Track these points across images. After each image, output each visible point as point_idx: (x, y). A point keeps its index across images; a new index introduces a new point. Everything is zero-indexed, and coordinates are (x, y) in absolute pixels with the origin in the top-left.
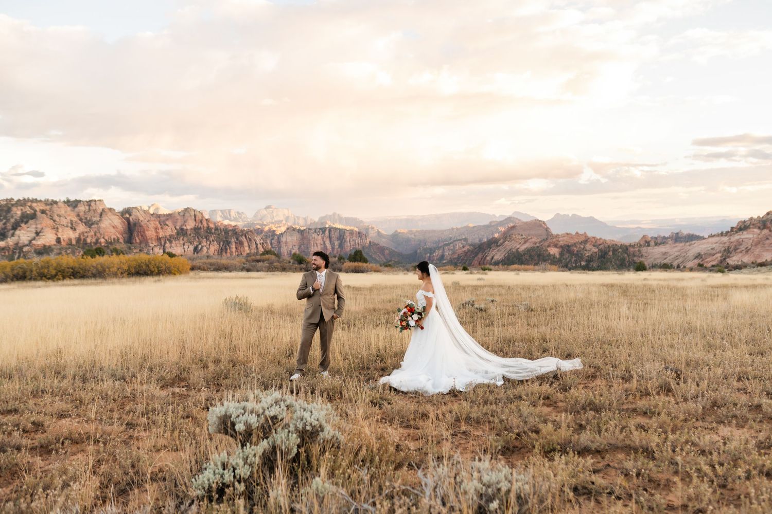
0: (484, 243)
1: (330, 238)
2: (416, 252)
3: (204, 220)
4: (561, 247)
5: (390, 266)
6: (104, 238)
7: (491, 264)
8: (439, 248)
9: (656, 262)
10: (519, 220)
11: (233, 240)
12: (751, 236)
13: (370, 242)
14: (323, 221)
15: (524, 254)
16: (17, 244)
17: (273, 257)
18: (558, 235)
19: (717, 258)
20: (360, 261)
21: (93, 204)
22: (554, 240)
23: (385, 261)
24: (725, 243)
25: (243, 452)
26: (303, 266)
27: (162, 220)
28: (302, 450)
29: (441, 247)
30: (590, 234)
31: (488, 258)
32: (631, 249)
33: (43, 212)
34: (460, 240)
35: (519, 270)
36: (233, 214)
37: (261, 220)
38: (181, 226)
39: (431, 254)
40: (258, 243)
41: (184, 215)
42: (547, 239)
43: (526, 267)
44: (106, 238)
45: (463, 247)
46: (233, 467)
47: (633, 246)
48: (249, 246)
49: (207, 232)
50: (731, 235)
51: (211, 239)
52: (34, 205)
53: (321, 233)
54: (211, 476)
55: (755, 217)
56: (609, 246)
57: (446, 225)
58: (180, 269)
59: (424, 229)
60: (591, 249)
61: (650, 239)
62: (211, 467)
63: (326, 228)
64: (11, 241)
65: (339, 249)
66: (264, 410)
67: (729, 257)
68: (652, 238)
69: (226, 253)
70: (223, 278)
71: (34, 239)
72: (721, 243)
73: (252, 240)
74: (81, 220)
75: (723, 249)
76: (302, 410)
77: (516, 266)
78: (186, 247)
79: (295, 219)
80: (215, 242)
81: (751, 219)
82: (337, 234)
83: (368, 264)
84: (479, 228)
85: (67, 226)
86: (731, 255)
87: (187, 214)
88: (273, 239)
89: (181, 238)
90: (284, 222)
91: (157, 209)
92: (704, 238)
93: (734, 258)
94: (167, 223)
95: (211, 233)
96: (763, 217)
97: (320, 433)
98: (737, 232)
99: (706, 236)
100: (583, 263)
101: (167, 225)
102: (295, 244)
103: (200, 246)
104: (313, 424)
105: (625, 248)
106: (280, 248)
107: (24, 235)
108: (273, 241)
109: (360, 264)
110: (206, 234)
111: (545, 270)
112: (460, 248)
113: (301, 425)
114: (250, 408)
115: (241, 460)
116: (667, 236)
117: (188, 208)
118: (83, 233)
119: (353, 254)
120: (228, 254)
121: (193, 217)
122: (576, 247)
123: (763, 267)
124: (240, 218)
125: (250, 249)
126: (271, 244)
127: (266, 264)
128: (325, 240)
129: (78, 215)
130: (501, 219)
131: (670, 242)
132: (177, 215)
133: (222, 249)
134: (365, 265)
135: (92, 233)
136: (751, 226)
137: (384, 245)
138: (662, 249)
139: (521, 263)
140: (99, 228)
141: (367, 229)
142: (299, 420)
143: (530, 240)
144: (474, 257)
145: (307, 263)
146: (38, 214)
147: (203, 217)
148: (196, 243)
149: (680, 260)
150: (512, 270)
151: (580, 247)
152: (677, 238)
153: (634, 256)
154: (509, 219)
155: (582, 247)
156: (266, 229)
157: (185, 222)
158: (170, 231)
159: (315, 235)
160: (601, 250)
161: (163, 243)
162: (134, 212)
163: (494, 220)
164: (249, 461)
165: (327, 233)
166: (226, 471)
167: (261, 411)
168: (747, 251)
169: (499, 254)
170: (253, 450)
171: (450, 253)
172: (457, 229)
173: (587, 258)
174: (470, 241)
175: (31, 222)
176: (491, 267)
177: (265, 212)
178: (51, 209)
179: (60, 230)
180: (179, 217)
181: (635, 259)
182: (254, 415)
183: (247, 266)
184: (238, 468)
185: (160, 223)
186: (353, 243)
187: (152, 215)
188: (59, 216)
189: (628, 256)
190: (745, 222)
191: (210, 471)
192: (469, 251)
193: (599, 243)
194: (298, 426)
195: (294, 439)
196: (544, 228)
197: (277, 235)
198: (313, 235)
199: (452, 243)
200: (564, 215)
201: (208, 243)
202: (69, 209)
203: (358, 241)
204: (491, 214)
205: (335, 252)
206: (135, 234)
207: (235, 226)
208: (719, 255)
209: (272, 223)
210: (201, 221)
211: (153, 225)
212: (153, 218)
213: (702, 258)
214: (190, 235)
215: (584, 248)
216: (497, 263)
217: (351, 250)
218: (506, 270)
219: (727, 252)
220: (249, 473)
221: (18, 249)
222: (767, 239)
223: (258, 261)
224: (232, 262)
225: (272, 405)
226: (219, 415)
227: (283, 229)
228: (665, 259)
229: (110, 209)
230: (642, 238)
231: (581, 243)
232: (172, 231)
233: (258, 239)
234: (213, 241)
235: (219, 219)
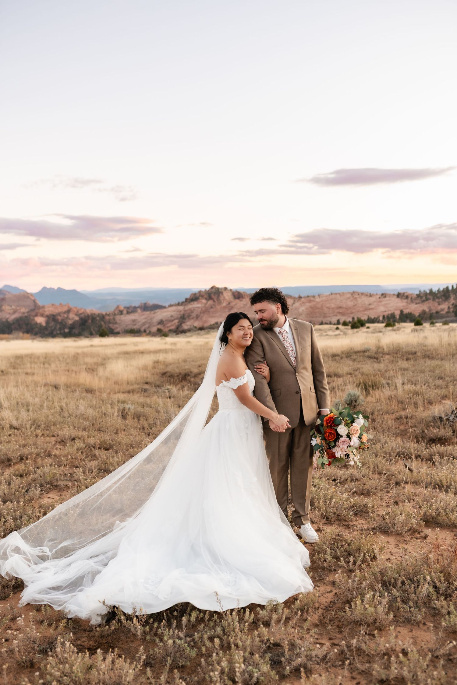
4: (47, 316)
9: (127, 328)
10: (9, 293)
12: (199, 305)
15: (14, 323)
18: (43, 307)
19: (175, 324)
22: (41, 310)
24: (181, 311)
30: (72, 305)
32: (107, 318)
42: (34, 309)
47: (109, 315)
50: (185, 305)
55: (203, 290)
56: (88, 315)
60: (73, 318)
61: (122, 309)
67: (184, 322)
68: (124, 307)
72: (177, 312)
75: (179, 316)
81: (200, 292)
86: (186, 321)
92: (164, 307)
93: (188, 323)
96: (209, 291)
98: (189, 302)
99: (167, 306)
100: (67, 330)
105: (102, 317)
116: (137, 305)
122: (60, 316)
123: (203, 331)
131: (139, 311)
136: (200, 298)
138: (132, 317)
143: (19, 311)
149: (147, 326)
151: (64, 316)
152: (146, 308)
153: (110, 323)
155: (66, 316)
160: (81, 319)
168: (197, 317)
173: (69, 326)
181: (111, 325)
189: (105, 323)
190: (195, 294)
193: (80, 312)
196: (31, 299)
200: (51, 288)
208: (176, 321)
213: (163, 323)
219: (183, 318)
222: (212, 308)
228: (135, 325)
230: (116, 308)
231: (65, 313)
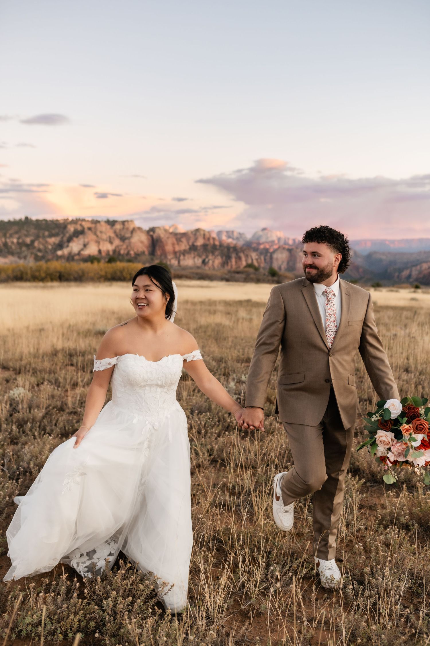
3: (211, 239)
6: (133, 250)
8: (407, 268)
11: (233, 256)
16: (70, 253)
17: (253, 270)
21: (126, 223)
27: (179, 237)
33: (90, 229)
36: (235, 235)
37: (258, 239)
38: (193, 242)
40: (254, 258)
41: (195, 235)
44: (135, 250)
49: (213, 248)
51: (216, 254)
52: (84, 223)
64: (65, 251)
71: (82, 250)
73: (249, 256)
74: (117, 236)
78: (196, 260)
79: (285, 240)
80: (219, 257)
85: (106, 240)
87: (198, 234)
88: (266, 255)
89: (193, 252)
90: (277, 242)
91: (176, 228)
94: (182, 240)
95: (216, 249)
102: (284, 260)
103: (207, 260)
107: (75, 247)
108: (266, 257)
110: (212, 250)
112: (425, 269)
118: (117, 247)
121: (202, 236)
124: (241, 238)
126: (265, 259)
129: (115, 232)
132: (190, 233)
133: (224, 262)
135: (125, 246)
140: (130, 243)
146: (86, 230)
147: (210, 235)
148: (204, 257)
156: (262, 247)
157: (196, 239)
158: (184, 246)
161: (178, 256)
162: (157, 231)
171: (417, 272)
172: (425, 252)
175: (81, 237)
178: (95, 228)
179: (101, 243)
180: (191, 236)
183: (227, 277)
185: (177, 239)
187: (171, 233)
188: (101, 232)
197: (270, 252)
199: (419, 264)
201: (214, 257)
202: (108, 227)
206: (157, 248)
207: (236, 244)
209: (267, 242)
210: (209, 239)
211: (171, 241)
212: (171, 236)
214: (200, 250)
221: (70, 258)
227: (275, 247)
229: (140, 229)
232: (185, 246)
233: (254, 255)
234: (218, 255)
235: (224, 238)
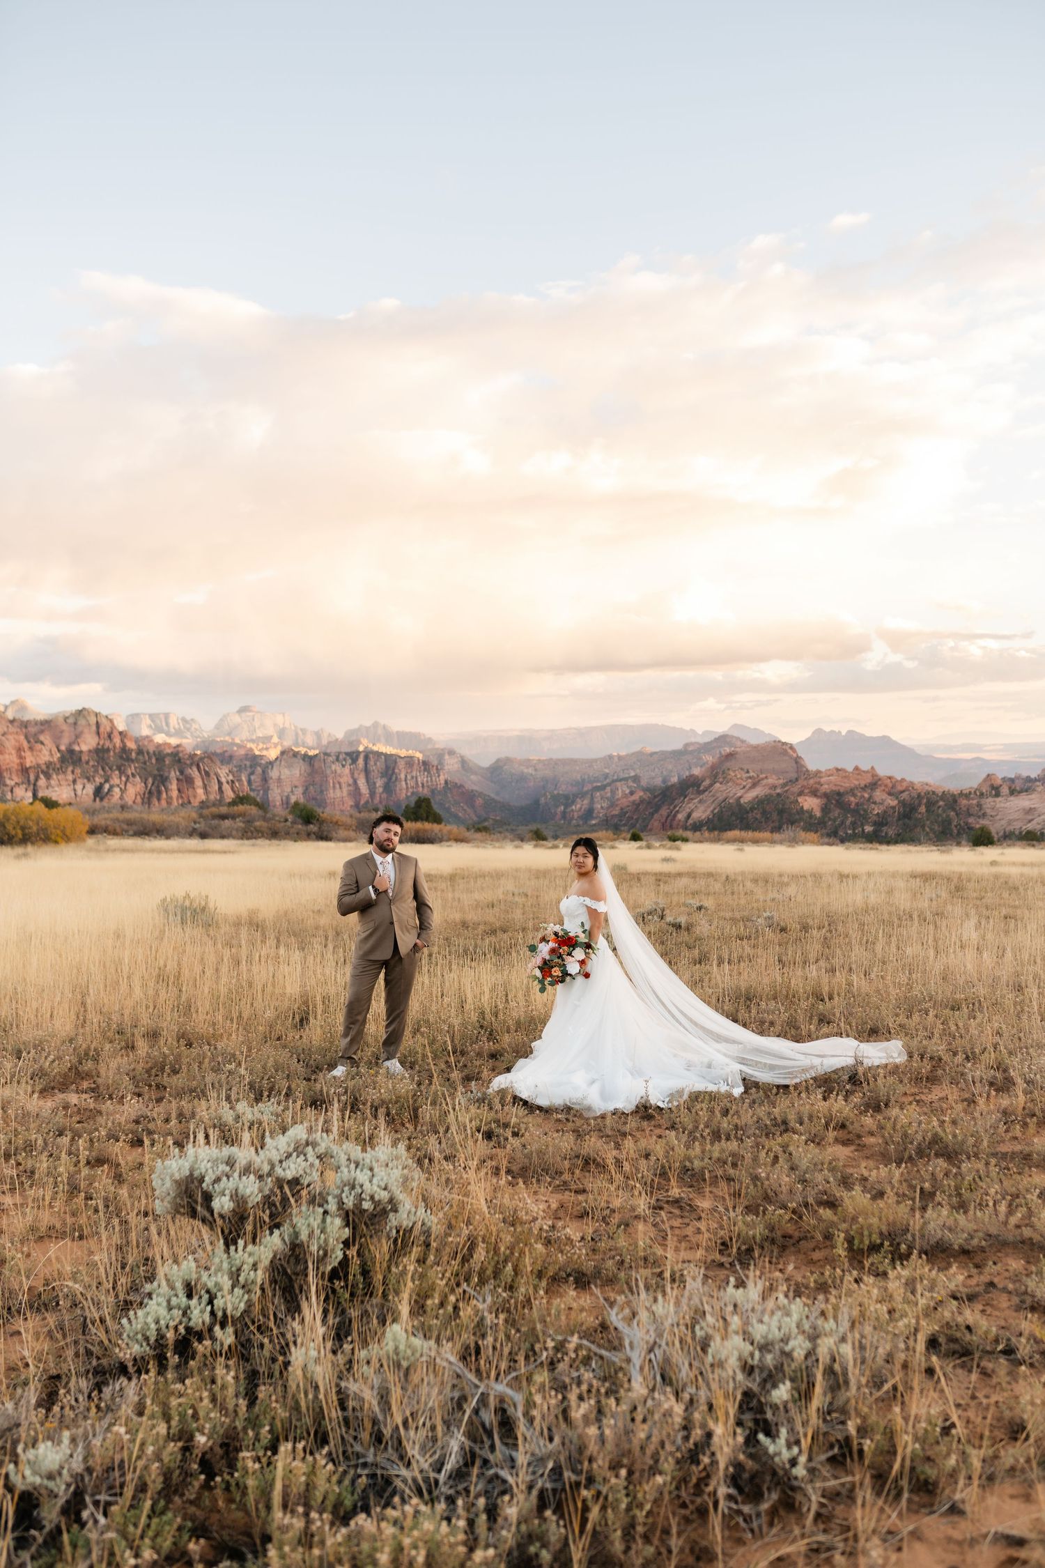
0: (673, 786)
1: (367, 771)
2: (537, 802)
3: (116, 734)
4: (825, 795)
5: (485, 829)
7: (686, 829)
8: (583, 795)
9: (1012, 828)
10: (743, 741)
11: (173, 775)
13: (446, 782)
14: (354, 738)
15: (752, 809)
17: (253, 810)
18: (818, 772)
20: (427, 819)
22: (811, 781)
23: (475, 819)
25: (229, 1257)
26: (313, 828)
27: (32, 731)
28: (352, 1252)
29: (587, 793)
30: (882, 772)
31: (680, 816)
32: (964, 802)
34: (626, 779)
35: (742, 841)
36: (173, 722)
37: (229, 734)
38: (70, 744)
39: (567, 806)
40: (223, 780)
41: (75, 724)
42: (797, 780)
43: (757, 835)
45: (632, 793)
46: (208, 1292)
47: (967, 796)
48: (205, 787)
49: (121, 757)
51: (129, 772)
53: (349, 761)
54: (163, 1312)
56: (919, 795)
57: (597, 750)
58: (68, 832)
59: (555, 756)
60: (884, 801)
61: (999, 782)
62: (161, 1291)
63: (358, 753)
65: (384, 796)
66: (273, 1166)
68: (1004, 779)
69: (159, 800)
70: (153, 851)
73: (212, 775)
76: (353, 1166)
77: (736, 833)
78: (79, 787)
79: (297, 735)
80: (138, 779)
82: (381, 764)
83: (442, 826)
84: (664, 756)
87: (82, 722)
88: (252, 773)
89: (70, 769)
90: (275, 739)
91: (23, 709)
94: (42, 738)
95: (129, 760)
97: (391, 1215)
100: (868, 829)
101: (42, 743)
102: (297, 783)
103: (107, 786)
104: (377, 1198)
105: (952, 800)
106: (266, 790)
108: (252, 777)
109: (427, 826)
110: (120, 762)
111: (793, 842)
112: (625, 796)
113: (352, 1198)
114: (244, 1162)
115: (226, 1278)
116: (1034, 775)
117: (84, 709)
119: (413, 805)
120: (164, 803)
121: (94, 728)
124: (188, 730)
125: (207, 792)
126: (249, 782)
127: (239, 823)
128: (356, 775)
130: (707, 739)
131: (1041, 787)
132: (59, 720)
133: (150, 792)
134: (436, 827)
137: (475, 788)
138: (1023, 802)
139: (747, 827)
141: (440, 756)
142: (346, 1189)
143: (765, 782)
144: (652, 814)
145: (321, 822)
147: (113, 727)
148: (98, 780)
150: (729, 841)
151: (863, 797)
153: (970, 815)
154: (723, 739)
155: (866, 795)
156: (241, 752)
157: (77, 737)
158: (46, 753)
159: (336, 767)
160: (903, 803)
161: (32, 777)
163: (693, 740)
164: (242, 1279)
165: (361, 761)
166: (194, 1302)
167: (266, 1168)
169: (702, 808)
170: (250, 1255)
171: (605, 805)
172: (620, 758)
173: (875, 818)
174: (644, 783)
176: (689, 834)
177: (237, 719)
180: (65, 727)
181: (971, 820)
182: (252, 1177)
183: (201, 826)
184: (219, 1294)
185: (26, 737)
186: (411, 783)
187: (12, 722)
189: (958, 814)
191: (160, 1300)
192: (642, 801)
193: (899, 788)
194: (345, 1200)
195: (337, 1229)
196: (791, 757)
197: (260, 765)
198: (333, 767)
199: (609, 784)
200: (832, 732)
201: (124, 779)
203: (422, 778)
204: (687, 728)
205: (377, 800)
207: (178, 746)
209: (252, 741)
210: (110, 736)
211: (13, 742)
212: (12, 729)
214: (87, 763)
215: (870, 797)
216: (697, 827)
217: (407, 797)
218: (717, 840)
220: (242, 1306)
223: (223, 817)
224: (172, 818)
225: (289, 1156)
226: (177, 1176)
227: (273, 754)
228: (1030, 821)
230: (985, 780)
231: (864, 788)
232: (51, 755)
233: (224, 773)
234: (133, 775)
235: (145, 732)
